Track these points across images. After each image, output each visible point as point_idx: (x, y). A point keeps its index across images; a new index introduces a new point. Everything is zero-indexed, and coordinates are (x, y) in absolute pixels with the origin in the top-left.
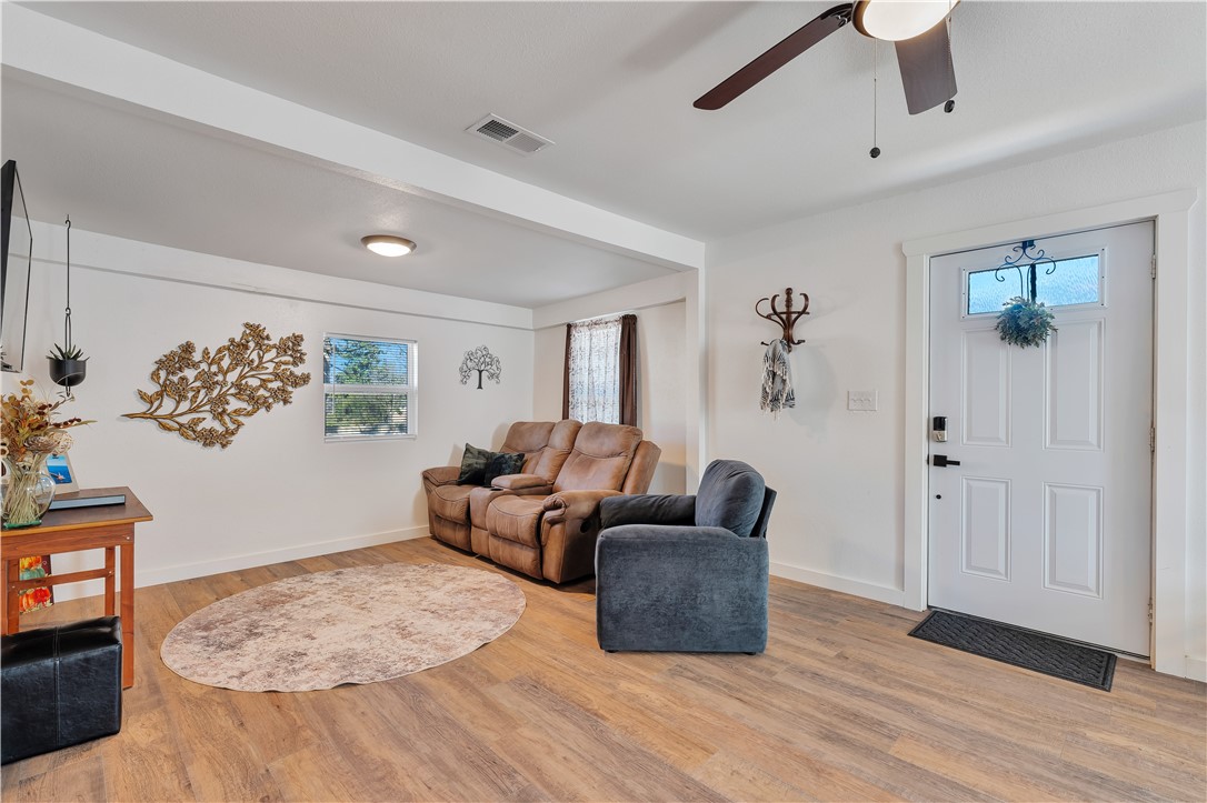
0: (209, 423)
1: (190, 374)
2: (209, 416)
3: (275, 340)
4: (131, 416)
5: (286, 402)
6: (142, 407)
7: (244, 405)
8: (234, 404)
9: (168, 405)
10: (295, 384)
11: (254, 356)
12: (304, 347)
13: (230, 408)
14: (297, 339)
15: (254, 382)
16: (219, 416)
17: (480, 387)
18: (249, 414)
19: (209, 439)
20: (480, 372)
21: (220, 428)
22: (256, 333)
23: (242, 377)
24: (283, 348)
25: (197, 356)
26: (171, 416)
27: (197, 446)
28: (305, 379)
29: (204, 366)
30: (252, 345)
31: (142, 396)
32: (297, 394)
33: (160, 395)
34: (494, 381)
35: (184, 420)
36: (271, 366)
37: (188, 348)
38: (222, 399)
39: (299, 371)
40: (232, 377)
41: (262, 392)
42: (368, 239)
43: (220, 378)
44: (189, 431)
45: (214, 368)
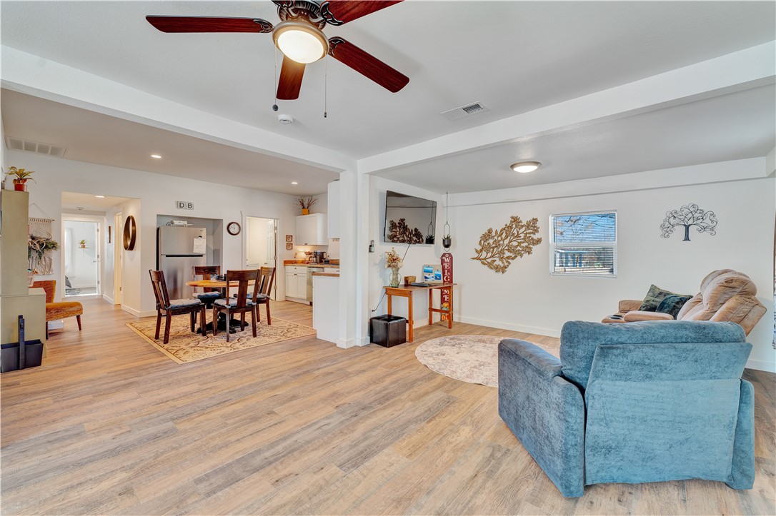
0: (498, 262)
1: (491, 241)
2: (497, 259)
3: (524, 223)
4: (473, 259)
5: (529, 253)
6: (476, 255)
7: (511, 254)
8: (507, 254)
9: (484, 254)
10: (534, 244)
11: (515, 231)
12: (538, 224)
13: (505, 256)
14: (535, 220)
15: (515, 244)
16: (501, 259)
17: (687, 239)
18: (513, 259)
19: (497, 269)
20: (687, 227)
21: (502, 265)
22: (515, 220)
23: (510, 242)
24: (528, 226)
25: (493, 234)
26: (485, 259)
27: (493, 272)
28: (539, 241)
29: (496, 238)
30: (514, 226)
31: (477, 251)
32: (535, 248)
33: (481, 250)
34: (707, 234)
35: (489, 260)
36: (522, 236)
37: (490, 231)
38: (502, 252)
39: (535, 237)
40: (506, 242)
41: (518, 248)
42: (512, 166)
43: (501, 242)
44: (490, 265)
45: (500, 238)
